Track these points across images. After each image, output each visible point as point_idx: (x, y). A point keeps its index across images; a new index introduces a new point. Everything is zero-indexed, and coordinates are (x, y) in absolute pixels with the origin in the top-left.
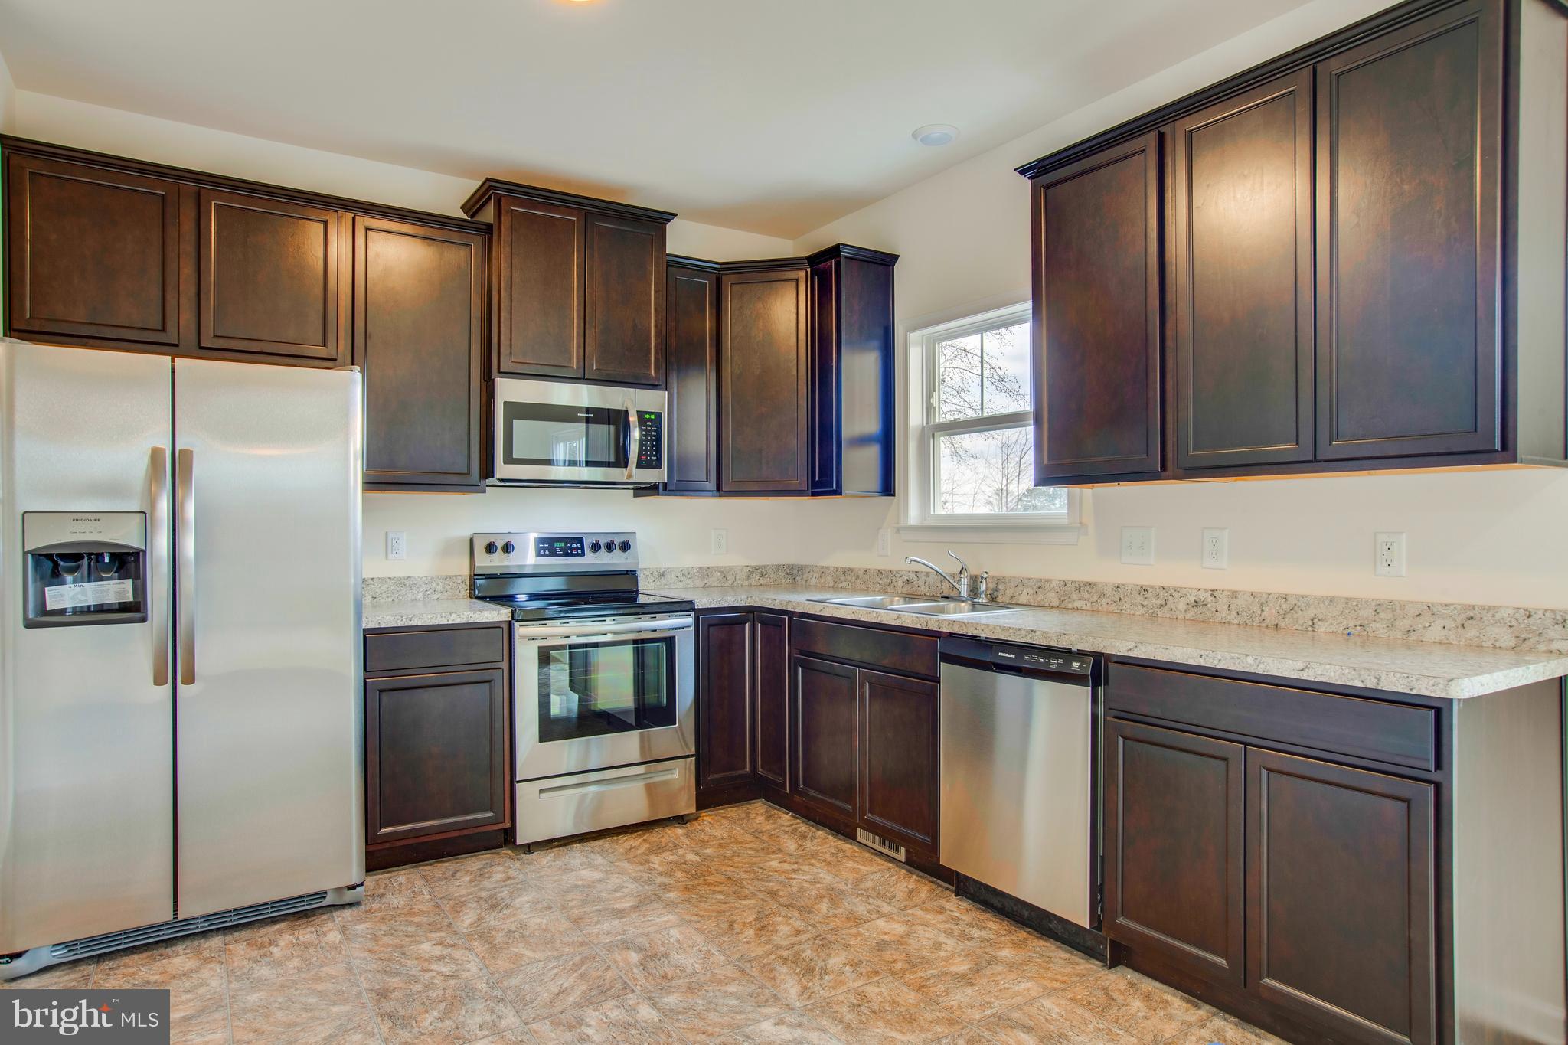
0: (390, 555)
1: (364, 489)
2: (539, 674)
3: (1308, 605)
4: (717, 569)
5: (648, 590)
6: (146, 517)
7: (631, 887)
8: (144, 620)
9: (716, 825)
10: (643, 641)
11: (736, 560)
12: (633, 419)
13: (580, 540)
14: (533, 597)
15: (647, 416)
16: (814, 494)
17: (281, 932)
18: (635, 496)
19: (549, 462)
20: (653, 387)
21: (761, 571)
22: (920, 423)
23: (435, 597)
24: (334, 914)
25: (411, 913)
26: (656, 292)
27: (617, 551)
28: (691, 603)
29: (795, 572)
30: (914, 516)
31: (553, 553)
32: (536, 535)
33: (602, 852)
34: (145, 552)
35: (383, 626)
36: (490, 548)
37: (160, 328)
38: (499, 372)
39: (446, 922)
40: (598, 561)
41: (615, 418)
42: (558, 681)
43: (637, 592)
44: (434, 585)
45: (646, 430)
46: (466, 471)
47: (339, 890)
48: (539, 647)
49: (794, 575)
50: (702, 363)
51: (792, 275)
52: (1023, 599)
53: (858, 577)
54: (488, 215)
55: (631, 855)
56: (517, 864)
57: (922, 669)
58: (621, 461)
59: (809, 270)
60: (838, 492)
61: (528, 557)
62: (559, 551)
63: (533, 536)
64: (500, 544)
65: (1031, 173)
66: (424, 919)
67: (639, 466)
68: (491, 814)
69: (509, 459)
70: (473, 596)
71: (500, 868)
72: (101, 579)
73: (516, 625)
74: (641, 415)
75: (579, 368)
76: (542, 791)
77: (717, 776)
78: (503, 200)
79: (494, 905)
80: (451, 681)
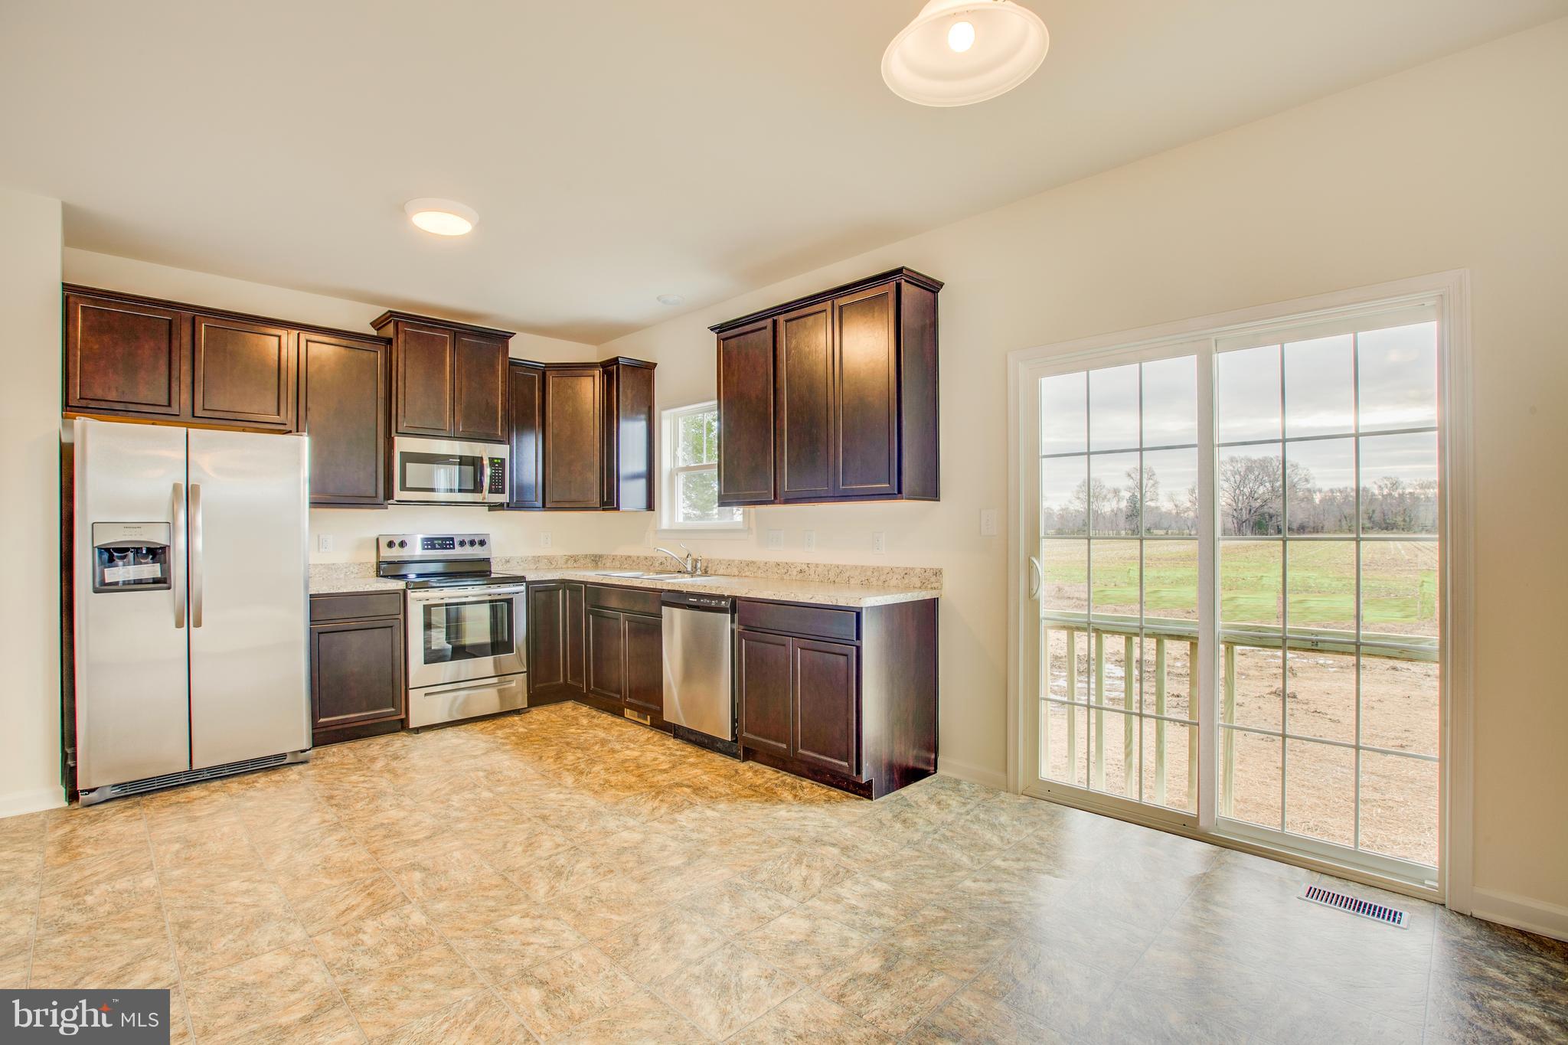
0: (321, 550)
1: (310, 507)
2: (424, 635)
3: (847, 570)
4: (545, 557)
5: (497, 570)
6: (171, 526)
7: (483, 745)
8: (169, 588)
9: (539, 714)
10: (496, 601)
11: (559, 551)
12: (486, 462)
13: (452, 539)
14: (419, 576)
15: (496, 461)
16: (604, 510)
17: (259, 777)
18: (489, 510)
19: (432, 490)
20: (500, 442)
21: (574, 559)
22: (669, 466)
23: (353, 576)
24: (292, 767)
25: (342, 764)
26: (502, 382)
27: (477, 546)
28: (524, 577)
29: (597, 559)
30: (665, 524)
31: (433, 548)
32: (422, 536)
33: (465, 731)
34: (169, 546)
35: (321, 592)
36: (391, 544)
37: (166, 404)
38: (397, 432)
39: (366, 767)
40: (465, 553)
41: (475, 463)
42: (438, 639)
43: (490, 571)
44: (352, 568)
45: (495, 470)
46: (374, 495)
47: (295, 753)
48: (424, 605)
49: (596, 560)
50: (532, 427)
51: (590, 372)
52: (721, 572)
53: (634, 561)
54: (389, 331)
55: (484, 731)
56: (410, 739)
57: (653, 610)
58: (478, 488)
59: (601, 370)
60: (617, 509)
61: (416, 550)
62: (437, 546)
63: (419, 537)
64: (397, 542)
65: (717, 330)
66: (352, 767)
67: (490, 492)
68: (393, 710)
69: (403, 488)
70: (378, 575)
71: (399, 742)
72: (141, 563)
73: (409, 591)
74: (491, 460)
75: (450, 430)
76: (426, 695)
77: (541, 685)
78: (399, 323)
79: (396, 758)
80: (367, 627)
